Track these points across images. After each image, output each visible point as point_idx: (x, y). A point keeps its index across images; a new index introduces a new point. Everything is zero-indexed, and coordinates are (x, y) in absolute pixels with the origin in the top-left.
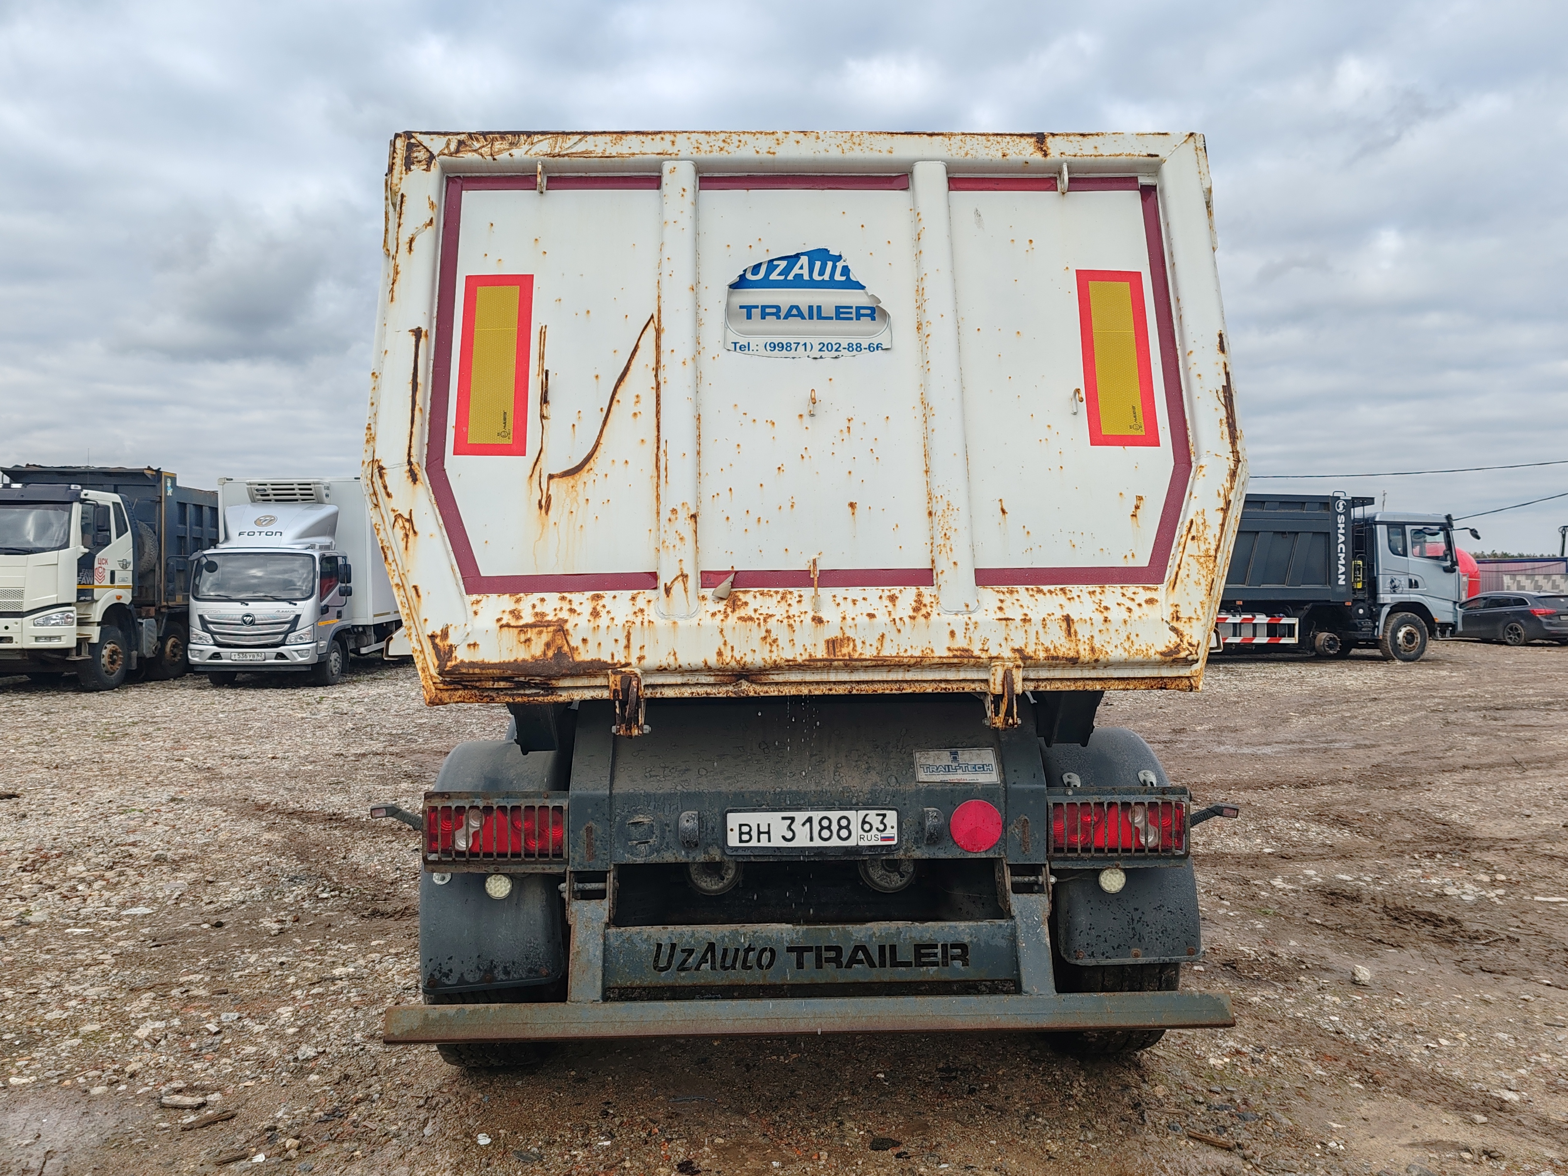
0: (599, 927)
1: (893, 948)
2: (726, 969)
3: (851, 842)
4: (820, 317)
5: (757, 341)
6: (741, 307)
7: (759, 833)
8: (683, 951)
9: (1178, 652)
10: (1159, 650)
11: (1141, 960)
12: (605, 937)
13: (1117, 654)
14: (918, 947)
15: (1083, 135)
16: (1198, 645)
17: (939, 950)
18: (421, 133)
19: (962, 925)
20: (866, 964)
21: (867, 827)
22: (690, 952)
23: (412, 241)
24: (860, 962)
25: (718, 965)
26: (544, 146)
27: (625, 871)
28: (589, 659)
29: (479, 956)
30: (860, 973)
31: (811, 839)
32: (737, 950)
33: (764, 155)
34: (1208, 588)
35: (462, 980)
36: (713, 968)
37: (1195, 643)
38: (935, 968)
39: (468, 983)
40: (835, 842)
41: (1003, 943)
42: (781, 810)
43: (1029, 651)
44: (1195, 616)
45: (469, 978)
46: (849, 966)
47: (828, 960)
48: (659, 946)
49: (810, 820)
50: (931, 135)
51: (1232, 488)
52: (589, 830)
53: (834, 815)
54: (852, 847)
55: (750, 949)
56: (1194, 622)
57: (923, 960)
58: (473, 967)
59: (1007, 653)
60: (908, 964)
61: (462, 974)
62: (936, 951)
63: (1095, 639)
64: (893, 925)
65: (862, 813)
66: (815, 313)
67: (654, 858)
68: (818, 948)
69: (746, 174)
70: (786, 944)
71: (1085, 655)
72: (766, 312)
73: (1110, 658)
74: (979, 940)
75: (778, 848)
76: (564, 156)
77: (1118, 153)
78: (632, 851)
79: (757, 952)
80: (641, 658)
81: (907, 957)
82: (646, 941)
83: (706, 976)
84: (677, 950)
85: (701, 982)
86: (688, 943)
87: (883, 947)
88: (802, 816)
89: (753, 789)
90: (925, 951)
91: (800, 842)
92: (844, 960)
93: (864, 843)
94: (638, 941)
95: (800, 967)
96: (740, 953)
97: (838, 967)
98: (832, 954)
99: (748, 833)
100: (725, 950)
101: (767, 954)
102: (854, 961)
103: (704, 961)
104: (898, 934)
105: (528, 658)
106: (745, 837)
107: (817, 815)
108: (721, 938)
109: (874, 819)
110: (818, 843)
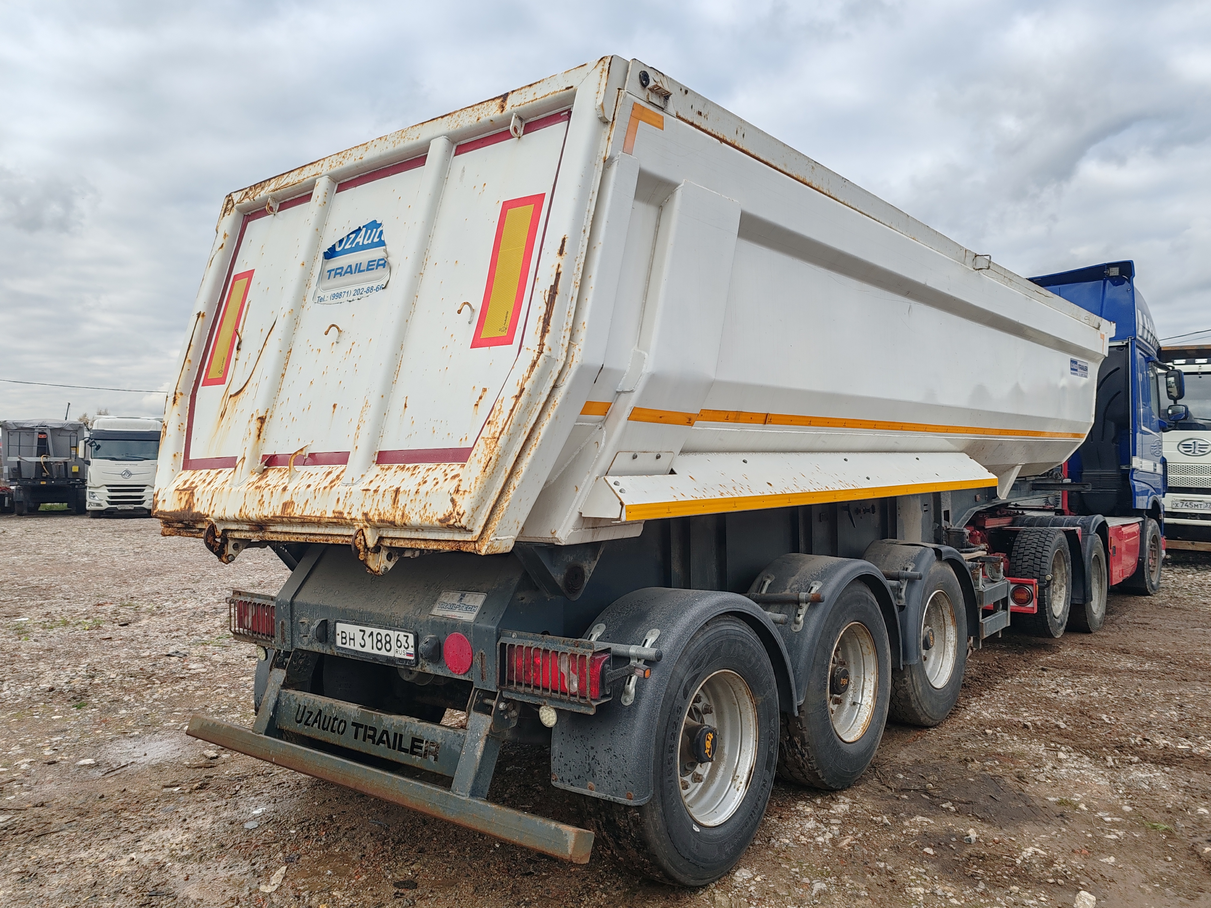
0: (278, 686)
1: (401, 736)
2: (324, 730)
3: (391, 654)
4: (360, 271)
5: (327, 295)
6: (326, 272)
7: (350, 639)
8: (308, 712)
9: (449, 520)
10: (439, 518)
11: (594, 794)
12: (279, 695)
13: (415, 519)
14: (414, 740)
15: (530, 85)
16: (463, 514)
17: (424, 745)
20: (386, 745)
21: (399, 644)
22: (311, 713)
24: (384, 742)
25: (321, 726)
26: (273, 186)
28: (198, 512)
30: (382, 751)
31: (373, 648)
32: (331, 718)
33: (358, 161)
34: (485, 466)
36: (319, 727)
37: (461, 512)
38: (419, 758)
40: (383, 652)
41: (457, 748)
42: (358, 624)
43: (370, 515)
44: (468, 490)
46: (378, 744)
47: (370, 737)
48: (300, 706)
49: (372, 634)
50: (442, 117)
51: (529, 377)
52: (283, 624)
53: (384, 632)
54: (390, 657)
55: (336, 719)
56: (467, 494)
57: (415, 750)
59: (360, 517)
60: (406, 751)
62: (422, 745)
63: (407, 507)
64: (404, 719)
65: (397, 633)
66: (358, 269)
67: (309, 648)
68: (366, 726)
69: (358, 176)
70: (353, 721)
71: (398, 520)
72: (337, 272)
73: (412, 522)
74: (445, 743)
75: (357, 651)
77: (547, 94)
78: (301, 640)
79: (339, 720)
80: (213, 512)
81: (406, 744)
82: (295, 701)
83: (315, 732)
84: (306, 711)
85: (312, 735)
86: (311, 707)
87: (396, 734)
88: (368, 630)
89: (351, 608)
90: (416, 743)
91: (367, 649)
92: (377, 739)
93: (398, 656)
94: (292, 700)
95: (356, 737)
96: (332, 720)
97: (373, 743)
98: (371, 733)
99: (345, 638)
100: (326, 716)
101: (343, 724)
102: (381, 741)
103: (315, 721)
104: (406, 726)
105: (179, 509)
106: (344, 641)
107: (376, 631)
108: (325, 707)
109: (403, 639)
110: (375, 651)
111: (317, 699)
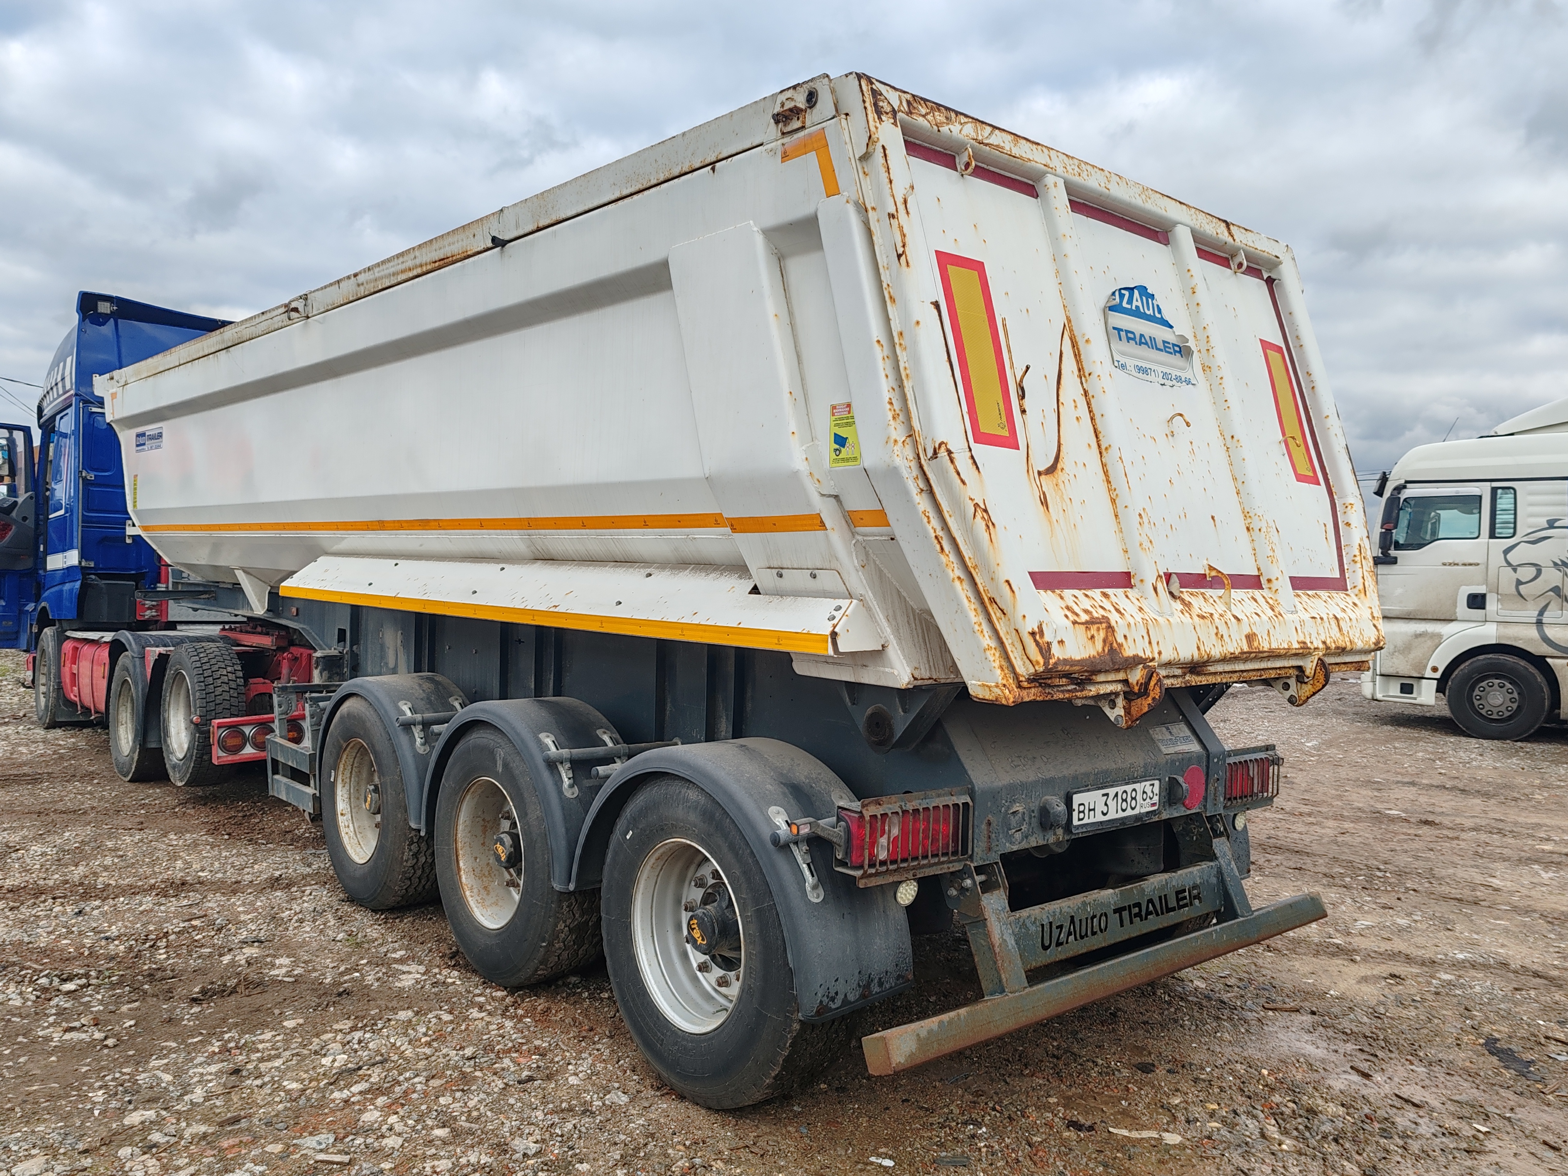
0: (1003, 914)
1: (1165, 896)
2: (1082, 937)
3: (1136, 811)
4: (1157, 349)
5: (1130, 363)
6: (1114, 328)
7: (1090, 810)
8: (1057, 927)
12: (1011, 926)
14: (1177, 893)
17: (1187, 894)
18: (877, 80)
19: (1195, 870)
20: (1154, 915)
21: (1145, 796)
22: (1060, 927)
23: (905, 202)
24: (1151, 913)
25: (1078, 936)
26: (969, 130)
27: (1007, 859)
28: (1131, 655)
29: (860, 972)
30: (1154, 923)
31: (1117, 812)
32: (1087, 919)
35: (845, 1001)
36: (1076, 939)
38: (1187, 909)
39: (851, 1003)
40: (1129, 812)
41: (1214, 880)
42: (1099, 788)
45: (851, 998)
46: (1146, 918)
47: (1136, 915)
48: (1043, 925)
49: (1115, 795)
52: (989, 824)
53: (1129, 788)
54: (1136, 815)
55: (1094, 917)
57: (1181, 903)
58: (854, 986)
60: (1174, 909)
61: (846, 995)
63: (1349, 633)
64: (1164, 877)
65: (1142, 784)
66: (1154, 344)
67: (1024, 845)
68: (1129, 906)
70: (1113, 907)
71: (1348, 645)
72: (1130, 336)
74: (1203, 880)
75: (1101, 822)
76: (986, 145)
77: (1263, 250)
78: (1010, 839)
79: (1098, 916)
80: (1160, 653)
81: (1173, 903)
82: (1034, 923)
83: (1075, 947)
84: (1054, 927)
85: (1071, 954)
86: (1059, 919)
87: (1160, 898)
88: (1112, 791)
89: (1082, 771)
90: (1180, 896)
91: (1112, 815)
92: (1143, 913)
93: (1144, 810)
94: (1029, 925)
95: (1122, 926)
96: (1089, 921)
97: (1141, 920)
98: (1137, 910)
99: (1083, 812)
100: (1080, 920)
101: (1104, 918)
102: (1148, 913)
103: (1070, 934)
104: (1167, 883)
105: (1096, 654)
106: (1081, 815)
107: (1120, 789)
108: (1078, 910)
109: (1148, 790)
110: (1121, 814)
111: (1063, 905)
